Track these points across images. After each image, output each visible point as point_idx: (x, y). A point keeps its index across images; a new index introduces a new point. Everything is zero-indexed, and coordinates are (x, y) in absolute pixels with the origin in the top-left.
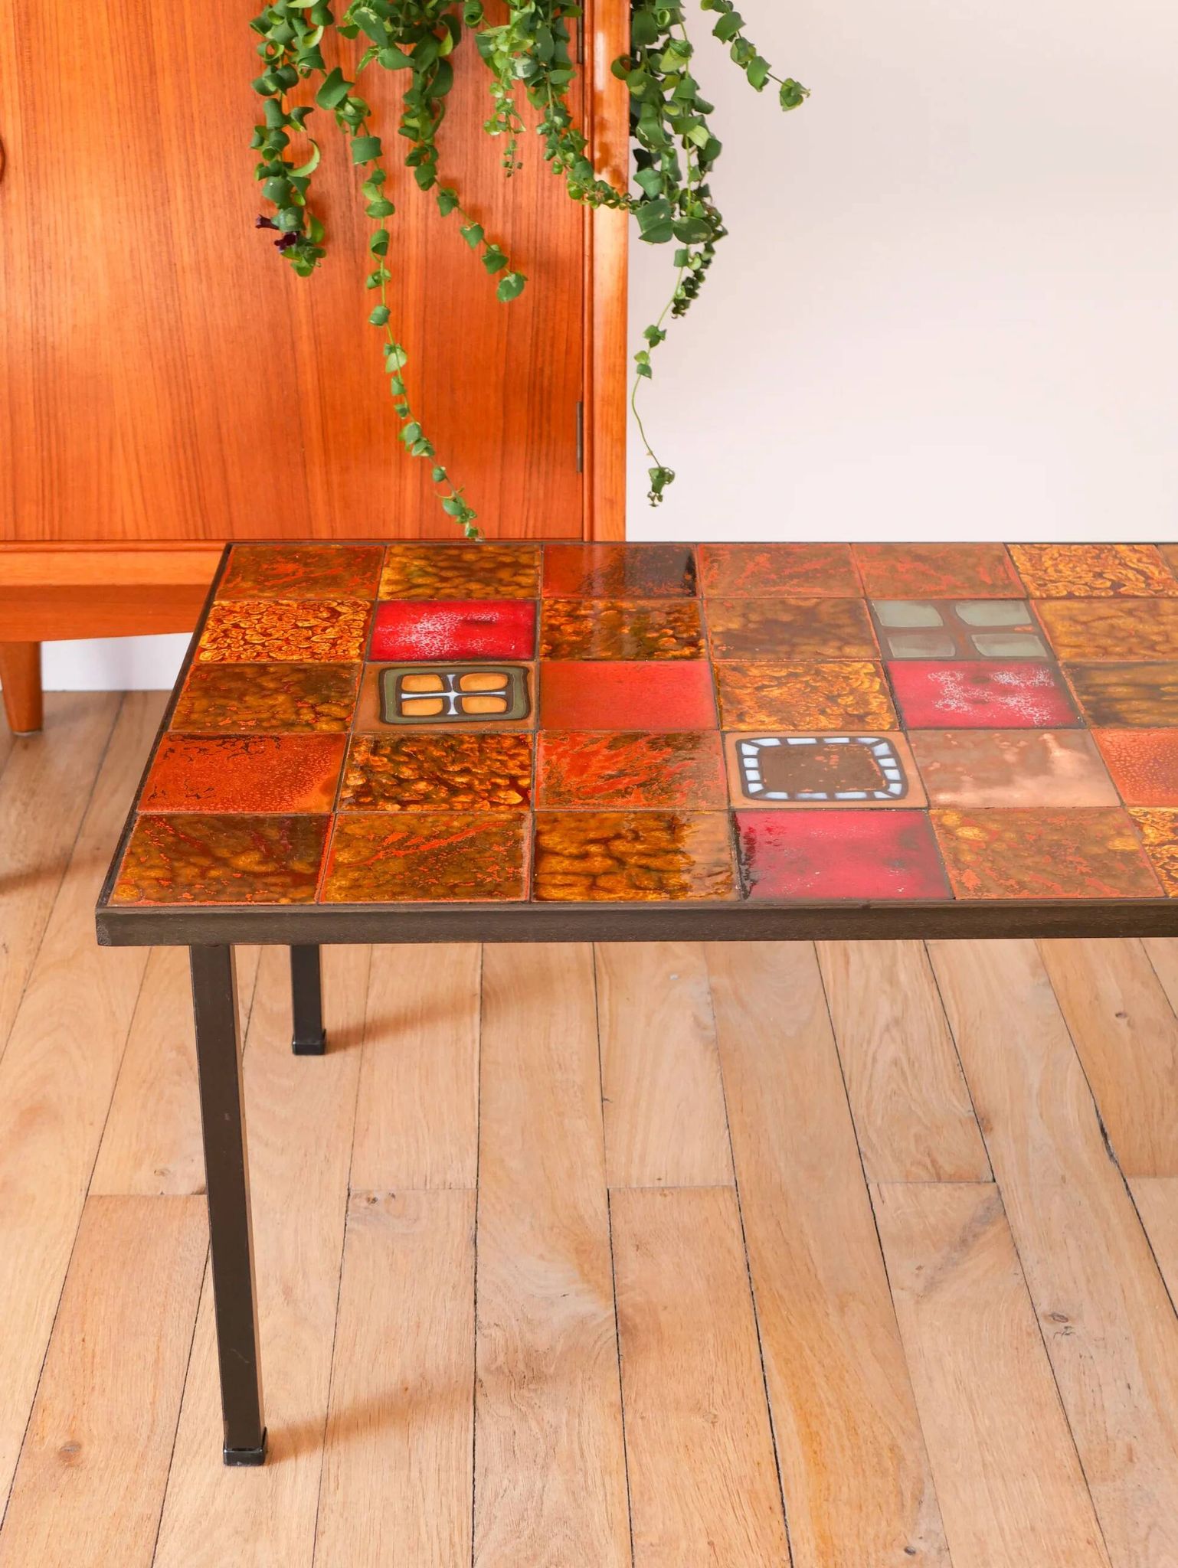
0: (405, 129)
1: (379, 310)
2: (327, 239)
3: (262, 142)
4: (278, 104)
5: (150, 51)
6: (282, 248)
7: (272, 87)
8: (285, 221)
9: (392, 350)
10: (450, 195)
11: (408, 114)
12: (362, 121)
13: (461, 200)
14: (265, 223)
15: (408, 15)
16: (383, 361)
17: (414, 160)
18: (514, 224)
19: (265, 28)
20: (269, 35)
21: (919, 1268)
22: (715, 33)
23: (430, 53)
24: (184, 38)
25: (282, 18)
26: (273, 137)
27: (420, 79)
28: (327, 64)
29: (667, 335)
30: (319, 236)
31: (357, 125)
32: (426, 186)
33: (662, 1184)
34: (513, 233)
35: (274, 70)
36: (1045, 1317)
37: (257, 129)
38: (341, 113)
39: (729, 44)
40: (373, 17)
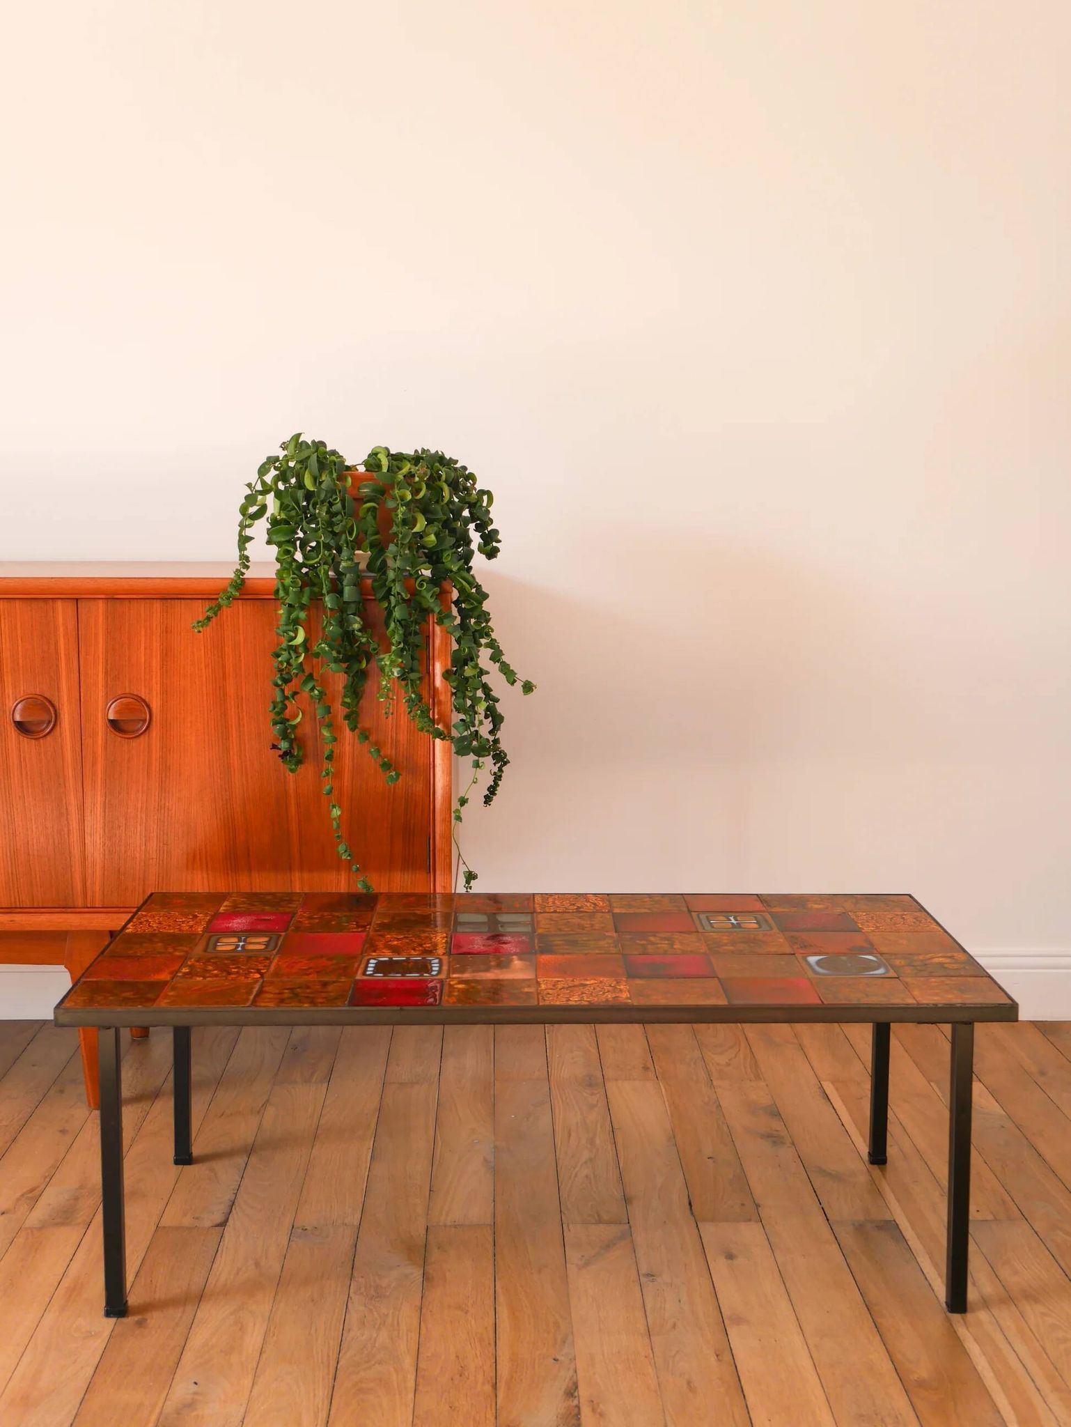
0: (344, 704)
1: (328, 787)
2: (305, 756)
3: (274, 708)
4: (283, 691)
5: (224, 667)
6: (282, 759)
7: (280, 682)
8: (284, 745)
9: (334, 806)
10: (365, 735)
11: (345, 696)
12: (322, 698)
13: (371, 738)
14: (274, 747)
15: (345, 650)
16: (330, 812)
17: (347, 717)
18: (396, 749)
19: (278, 656)
20: (280, 659)
21: (583, 1256)
22: (490, 659)
23: (356, 667)
24: (240, 661)
25: (285, 650)
26: (280, 706)
27: (351, 679)
28: (306, 671)
29: (469, 801)
30: (301, 754)
31: (320, 700)
32: (353, 730)
33: (456, 1223)
34: (396, 755)
35: (281, 675)
36: (644, 1275)
37: (273, 702)
38: (312, 694)
39: (498, 665)
40: (327, 649)
